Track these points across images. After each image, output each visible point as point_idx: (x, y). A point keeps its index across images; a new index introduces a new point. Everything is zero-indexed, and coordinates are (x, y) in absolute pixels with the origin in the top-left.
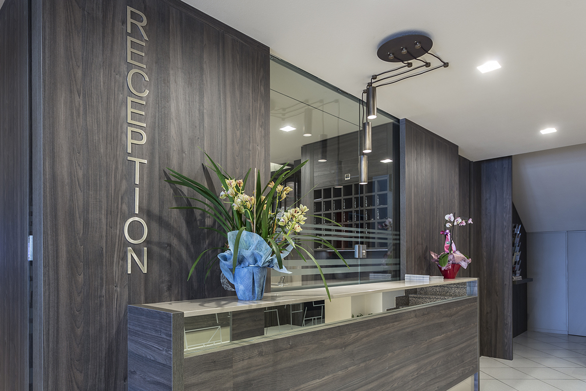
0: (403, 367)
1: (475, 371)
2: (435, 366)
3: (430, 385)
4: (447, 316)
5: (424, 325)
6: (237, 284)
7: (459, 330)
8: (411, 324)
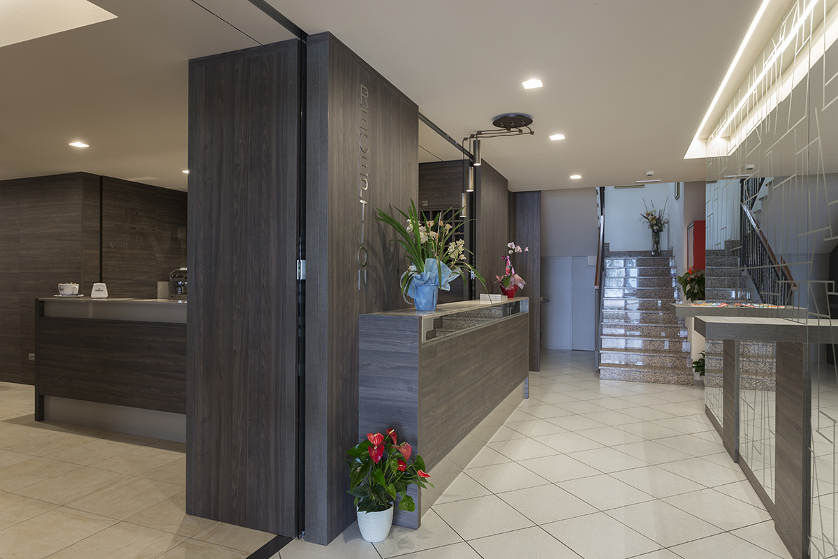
6: (420, 298)
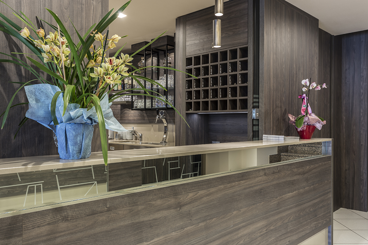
0: (250, 224)
1: (328, 224)
2: (286, 221)
3: (281, 240)
4: (299, 174)
5: (275, 182)
7: (312, 187)
8: (260, 182)
